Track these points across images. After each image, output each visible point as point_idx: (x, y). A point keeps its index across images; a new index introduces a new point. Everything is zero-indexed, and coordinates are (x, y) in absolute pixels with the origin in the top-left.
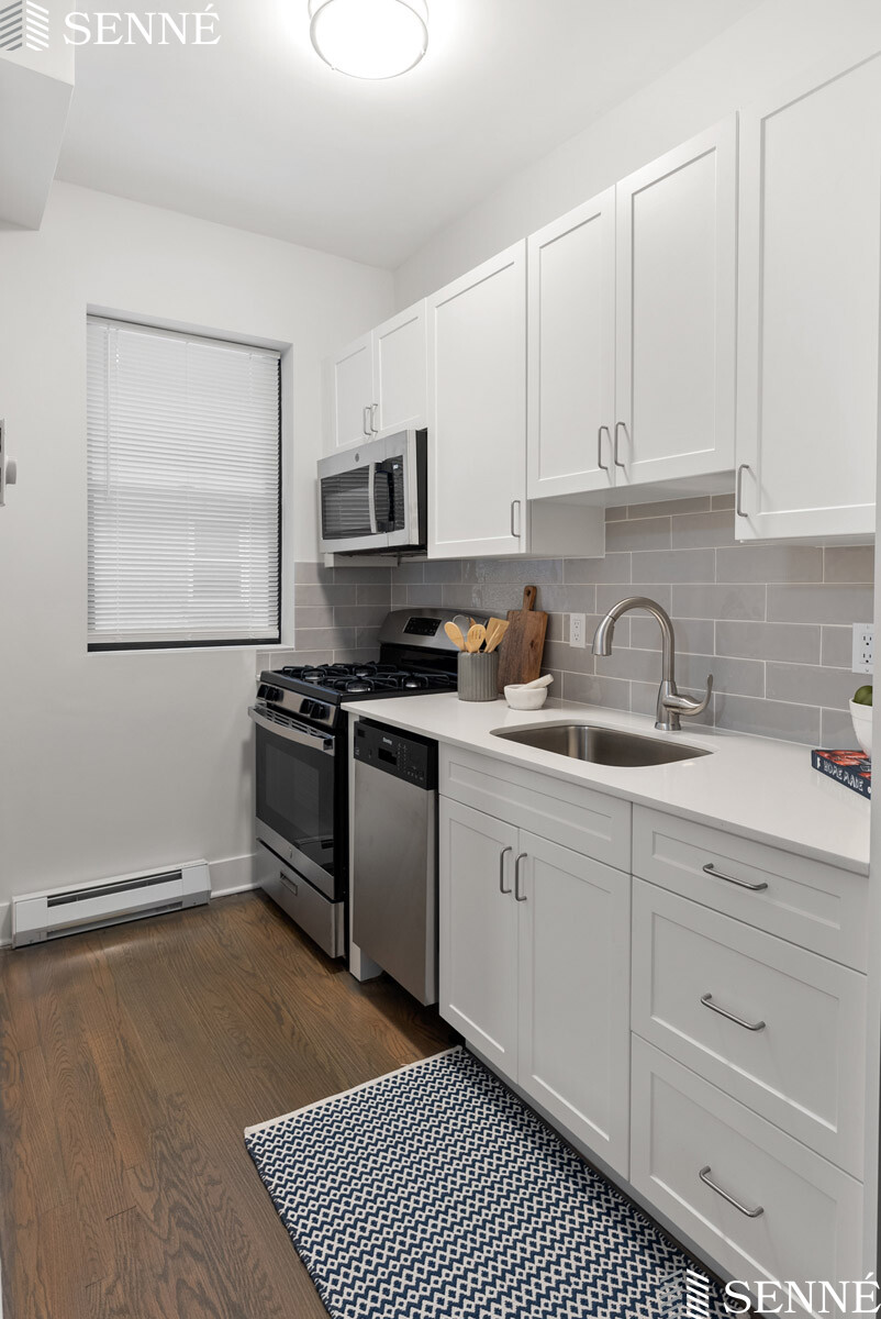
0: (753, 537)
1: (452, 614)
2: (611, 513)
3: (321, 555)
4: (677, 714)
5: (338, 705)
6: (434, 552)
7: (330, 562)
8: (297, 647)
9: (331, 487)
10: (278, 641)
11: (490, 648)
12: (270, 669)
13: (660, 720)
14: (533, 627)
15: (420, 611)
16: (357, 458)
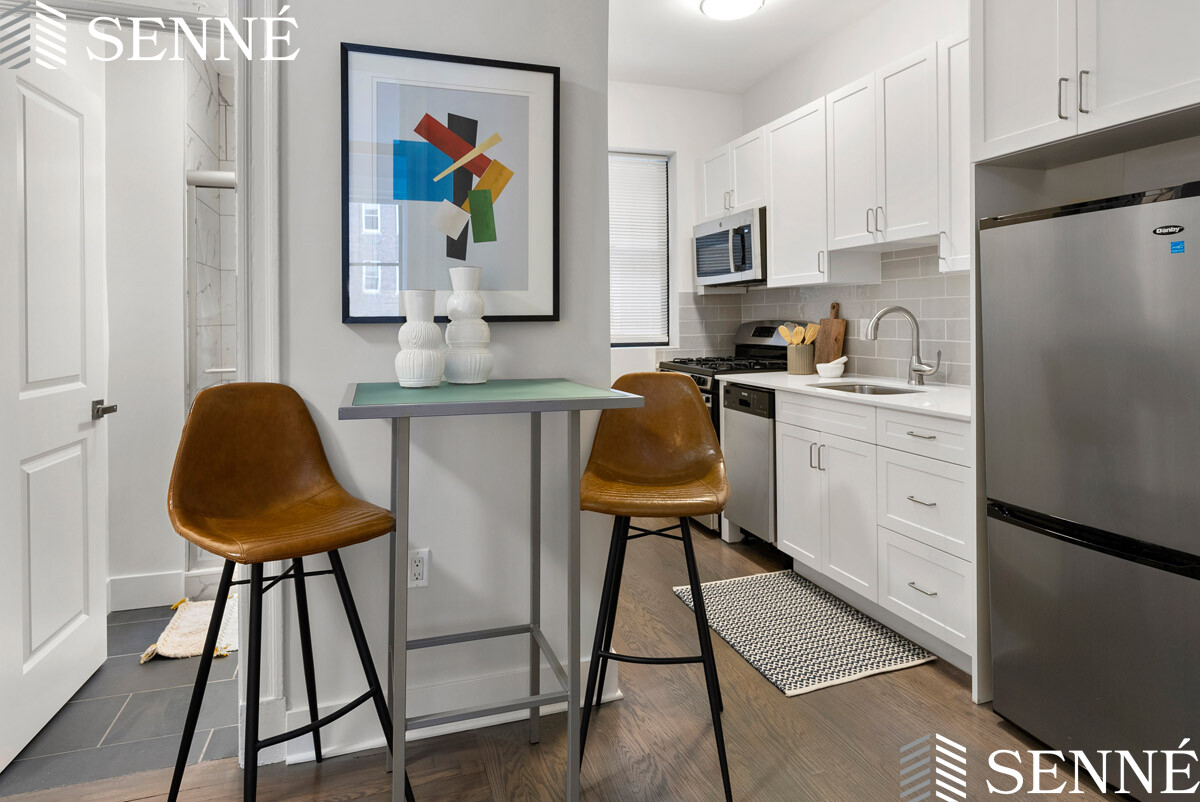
0: (948, 270)
1: (782, 322)
2: (885, 255)
3: (695, 287)
4: (922, 375)
5: (713, 376)
6: (771, 283)
7: (701, 292)
8: (681, 346)
9: (703, 244)
10: (667, 344)
11: (808, 341)
12: (664, 361)
13: (911, 379)
14: (836, 328)
15: (762, 322)
16: (721, 225)
